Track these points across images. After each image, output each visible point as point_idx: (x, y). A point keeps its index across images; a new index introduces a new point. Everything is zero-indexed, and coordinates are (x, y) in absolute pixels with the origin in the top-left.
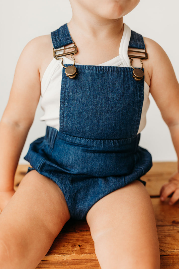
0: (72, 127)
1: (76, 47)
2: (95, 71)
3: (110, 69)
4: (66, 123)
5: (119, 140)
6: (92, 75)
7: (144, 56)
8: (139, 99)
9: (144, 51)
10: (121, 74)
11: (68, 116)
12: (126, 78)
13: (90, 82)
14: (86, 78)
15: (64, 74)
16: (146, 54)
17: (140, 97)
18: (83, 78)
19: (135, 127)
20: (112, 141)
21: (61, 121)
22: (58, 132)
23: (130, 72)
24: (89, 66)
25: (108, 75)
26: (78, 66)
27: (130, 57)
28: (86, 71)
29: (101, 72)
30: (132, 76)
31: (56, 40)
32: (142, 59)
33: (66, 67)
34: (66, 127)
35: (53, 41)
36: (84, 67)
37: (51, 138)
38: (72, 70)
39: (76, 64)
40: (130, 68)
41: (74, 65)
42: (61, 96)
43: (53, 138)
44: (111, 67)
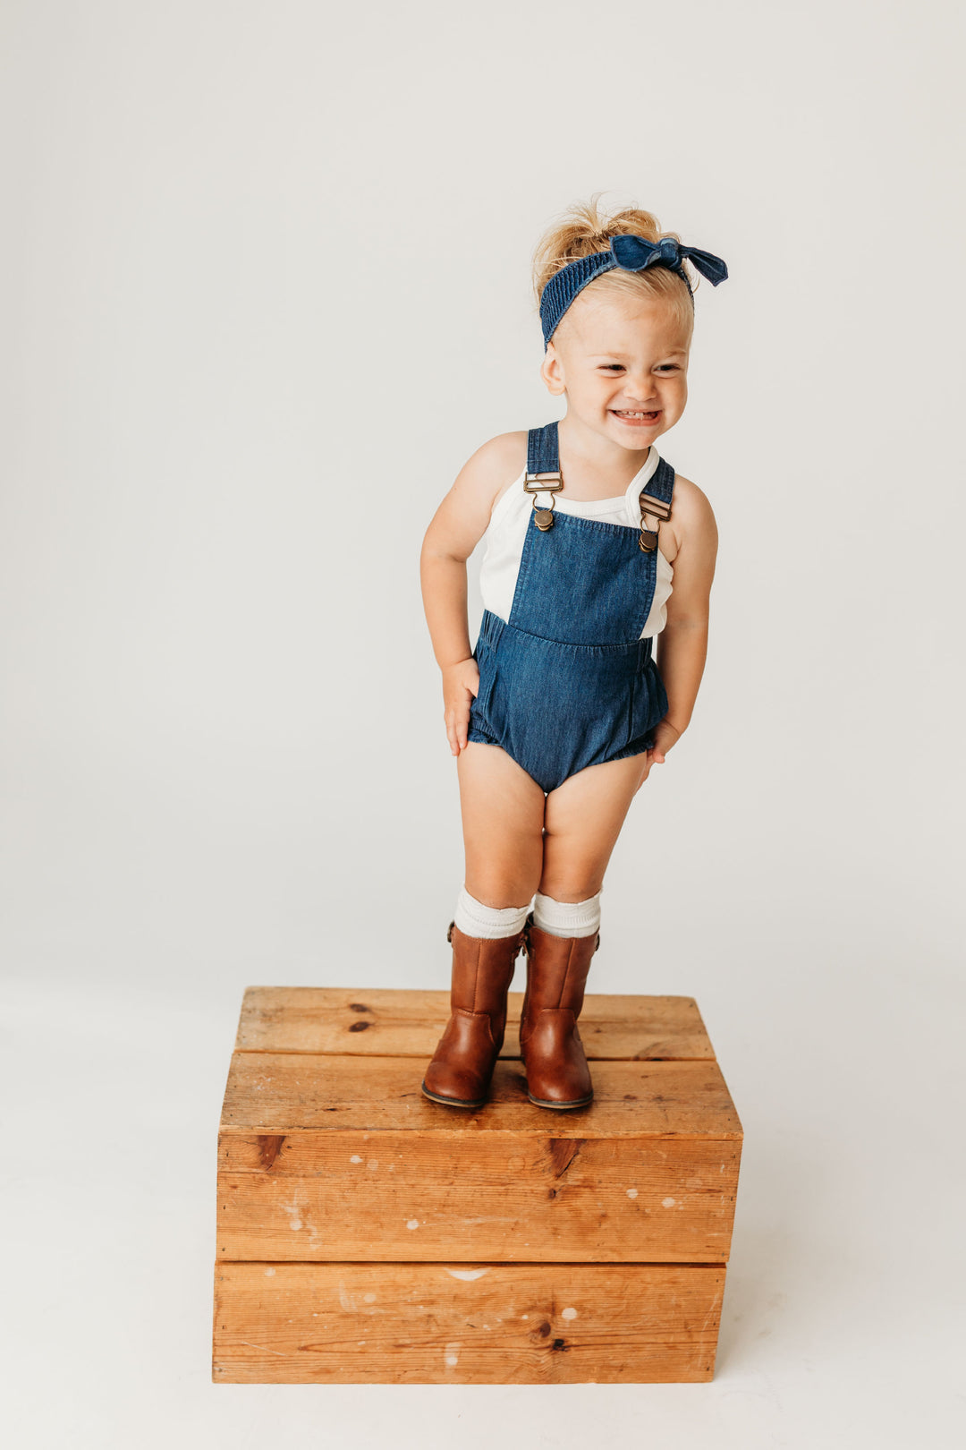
0: (531, 610)
1: (561, 481)
2: (579, 527)
3: (604, 527)
4: (523, 602)
5: (604, 648)
6: (574, 532)
7: (665, 514)
8: (647, 581)
9: (667, 506)
10: (619, 538)
11: (528, 589)
12: (627, 545)
13: (570, 542)
14: (564, 534)
15: (532, 522)
16: (670, 512)
17: (648, 577)
18: (559, 533)
19: (635, 626)
20: (592, 649)
21: (517, 598)
22: (505, 624)
23: (635, 535)
24: (572, 518)
25: (599, 537)
26: (556, 513)
27: (643, 510)
28: (566, 525)
29: (589, 531)
30: (637, 542)
31: (534, 459)
32: (662, 518)
33: (538, 511)
34: (522, 610)
35: (529, 459)
36: (563, 517)
37: (492, 635)
38: (545, 519)
39: (555, 509)
40: (635, 530)
41: (551, 511)
42: (523, 557)
43: (497, 635)
44: (607, 525)
